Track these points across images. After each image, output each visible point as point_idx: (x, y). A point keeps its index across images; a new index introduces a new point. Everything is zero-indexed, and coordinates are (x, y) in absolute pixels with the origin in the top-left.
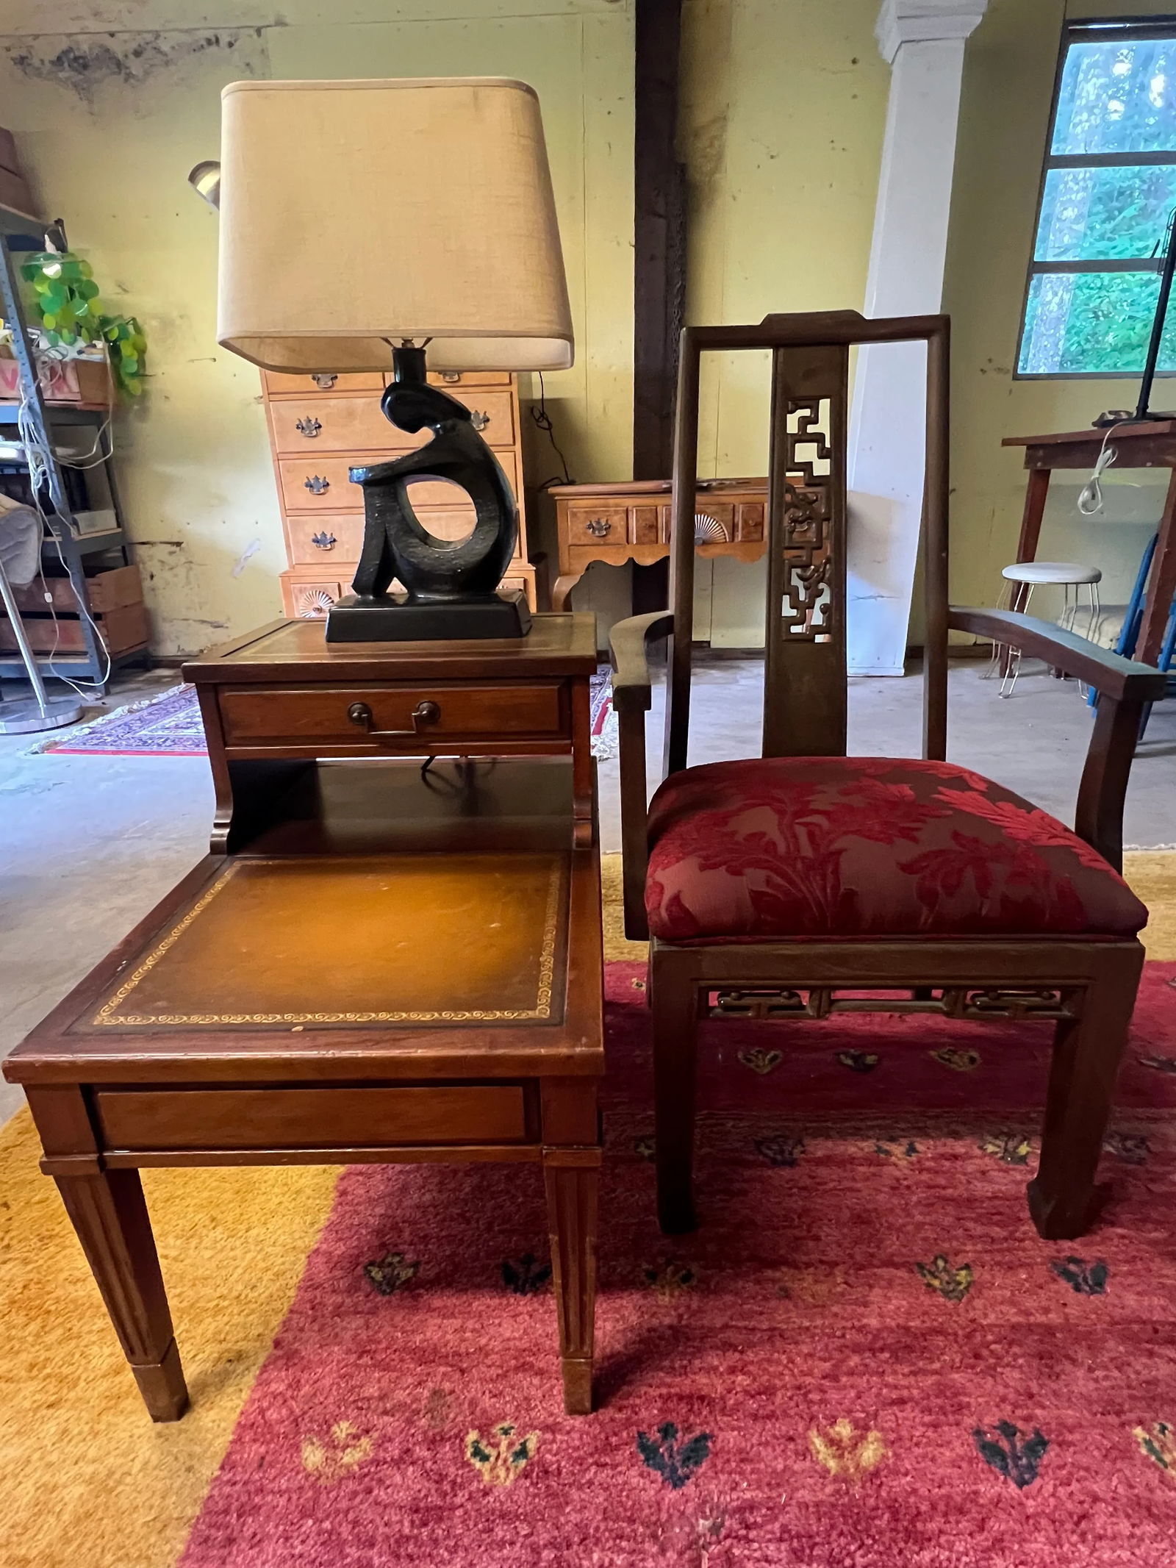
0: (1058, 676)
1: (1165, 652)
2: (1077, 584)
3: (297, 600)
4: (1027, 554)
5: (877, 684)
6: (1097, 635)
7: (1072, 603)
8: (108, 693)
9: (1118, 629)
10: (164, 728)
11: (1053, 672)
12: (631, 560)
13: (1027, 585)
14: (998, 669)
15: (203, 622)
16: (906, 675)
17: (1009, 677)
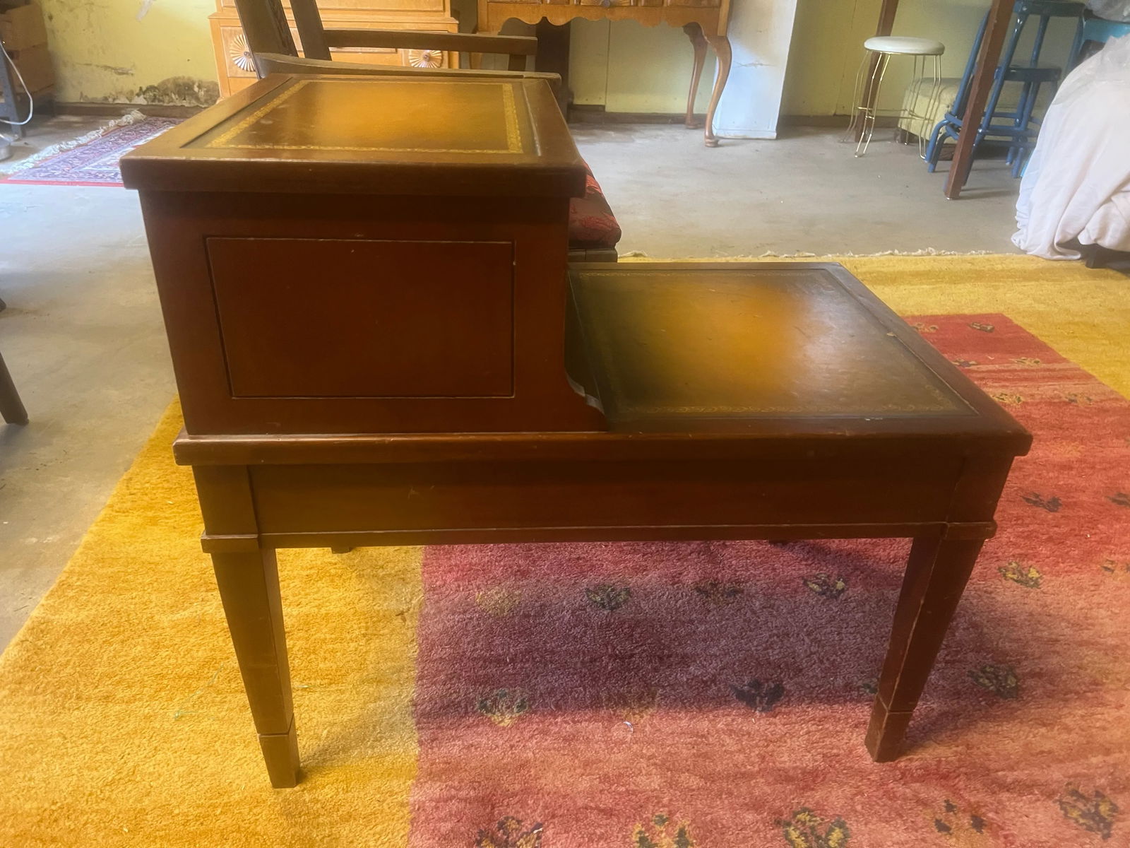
0: (903, 142)
1: (987, 115)
2: (924, 55)
3: (227, 42)
4: (885, 28)
5: (753, 144)
6: (937, 103)
7: (918, 75)
8: (24, 135)
9: (954, 96)
10: (105, 165)
11: (899, 137)
12: (545, 19)
13: (884, 55)
14: (853, 137)
15: (106, 67)
16: (778, 138)
17: (862, 141)
